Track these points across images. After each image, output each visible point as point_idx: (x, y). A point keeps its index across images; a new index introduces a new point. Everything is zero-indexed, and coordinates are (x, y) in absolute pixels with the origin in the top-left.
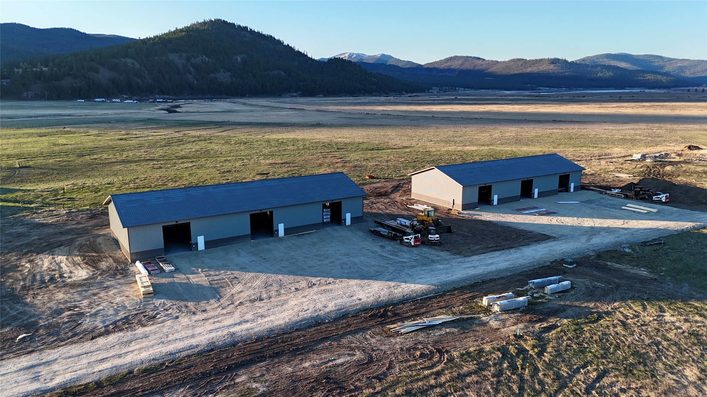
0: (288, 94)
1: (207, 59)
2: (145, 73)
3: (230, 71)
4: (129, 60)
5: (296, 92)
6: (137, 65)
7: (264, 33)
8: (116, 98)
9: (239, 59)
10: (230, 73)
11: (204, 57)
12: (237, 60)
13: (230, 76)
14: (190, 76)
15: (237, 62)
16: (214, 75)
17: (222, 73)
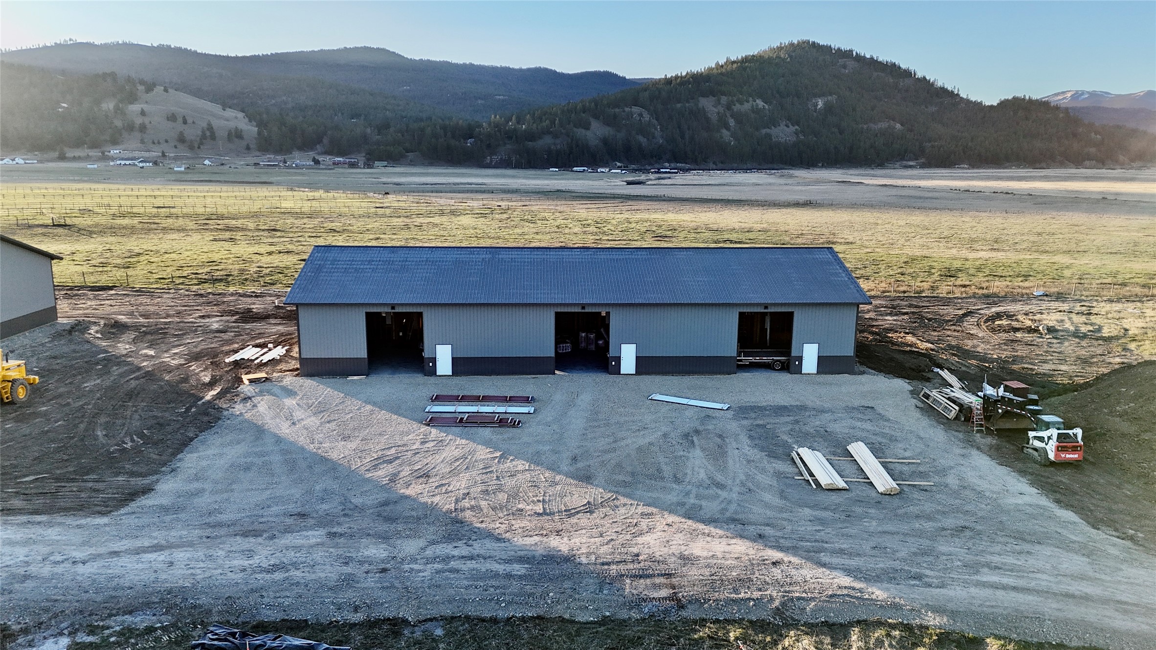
0: (898, 163)
1: (761, 104)
2: (656, 129)
3: (798, 123)
4: (636, 110)
5: (915, 159)
7: (881, 59)
8: (606, 167)
9: (820, 104)
10: (796, 127)
11: (758, 101)
13: (796, 133)
14: (725, 132)
15: (816, 109)
16: (768, 130)
17: (783, 127)
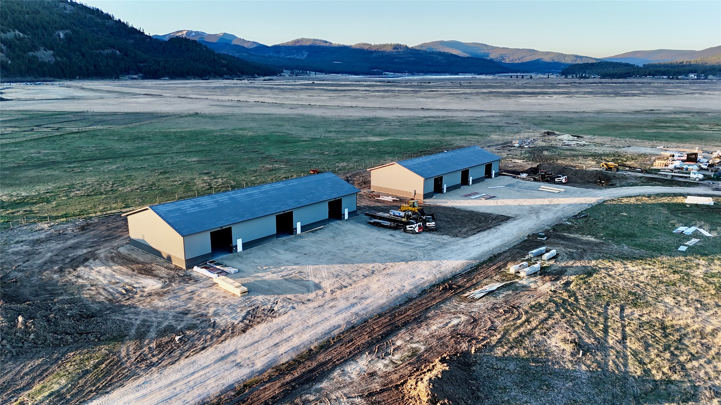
0: (127, 76)
3: (52, 49)
5: (136, 74)
7: (88, 5)
9: (62, 36)
10: (52, 52)
11: (17, 32)
12: (59, 36)
16: (33, 53)
17: (42, 50)
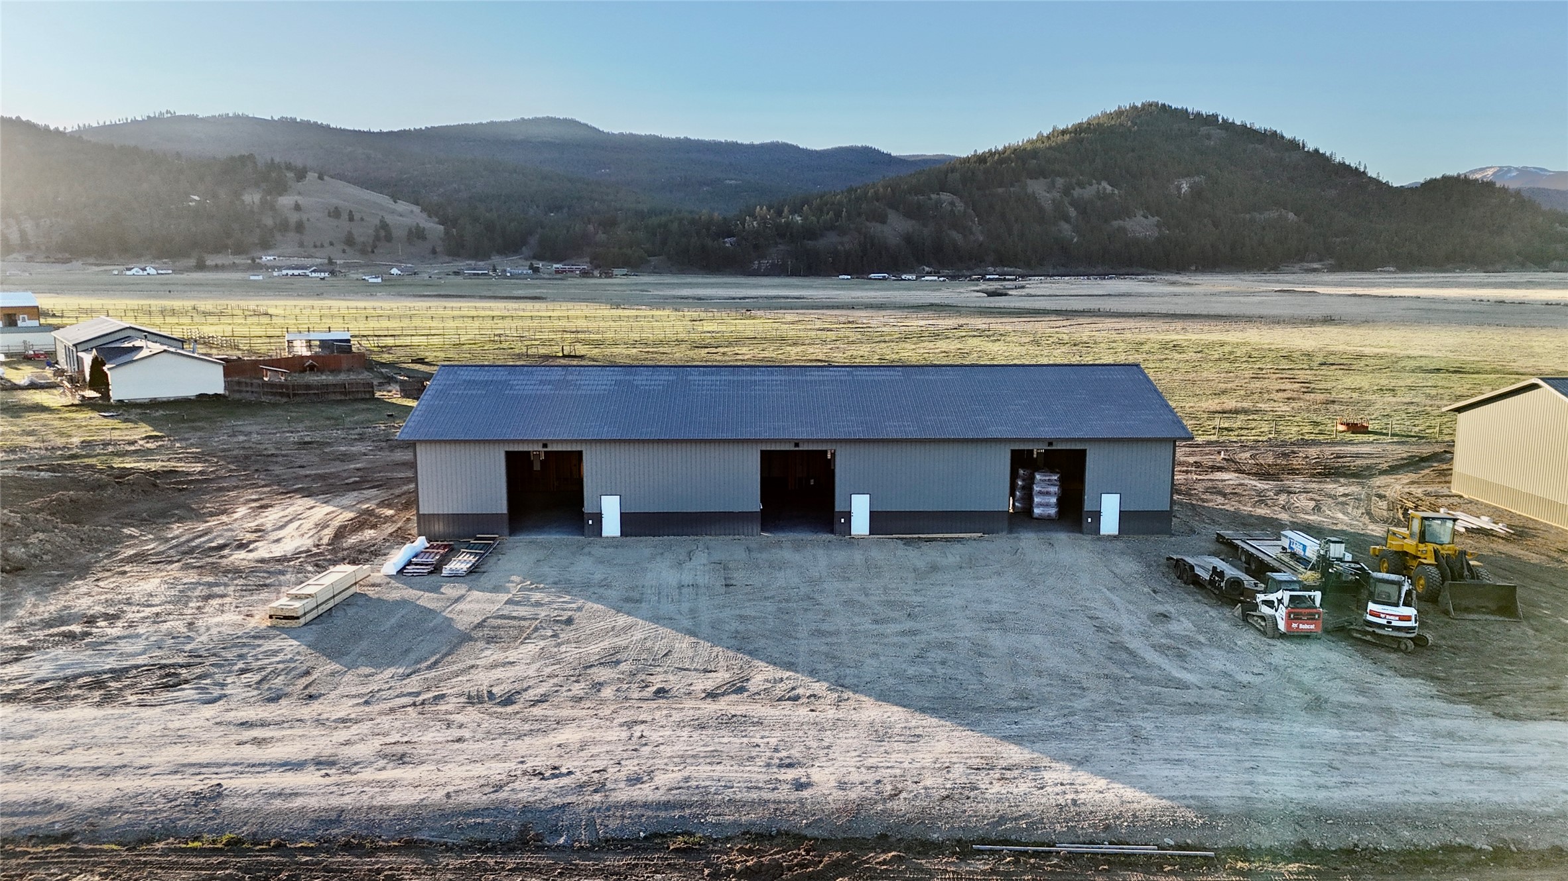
0: (1297, 266)
1: (1109, 188)
2: (973, 221)
3: (1158, 214)
4: (946, 197)
5: (1320, 260)
6: (960, 206)
7: (1257, 126)
8: (910, 273)
9: (1185, 187)
10: (1157, 218)
11: (1104, 184)
12: (1179, 188)
13: (1158, 225)
14: (1065, 227)
15: (1180, 193)
16: (1121, 223)
17: (1139, 218)
